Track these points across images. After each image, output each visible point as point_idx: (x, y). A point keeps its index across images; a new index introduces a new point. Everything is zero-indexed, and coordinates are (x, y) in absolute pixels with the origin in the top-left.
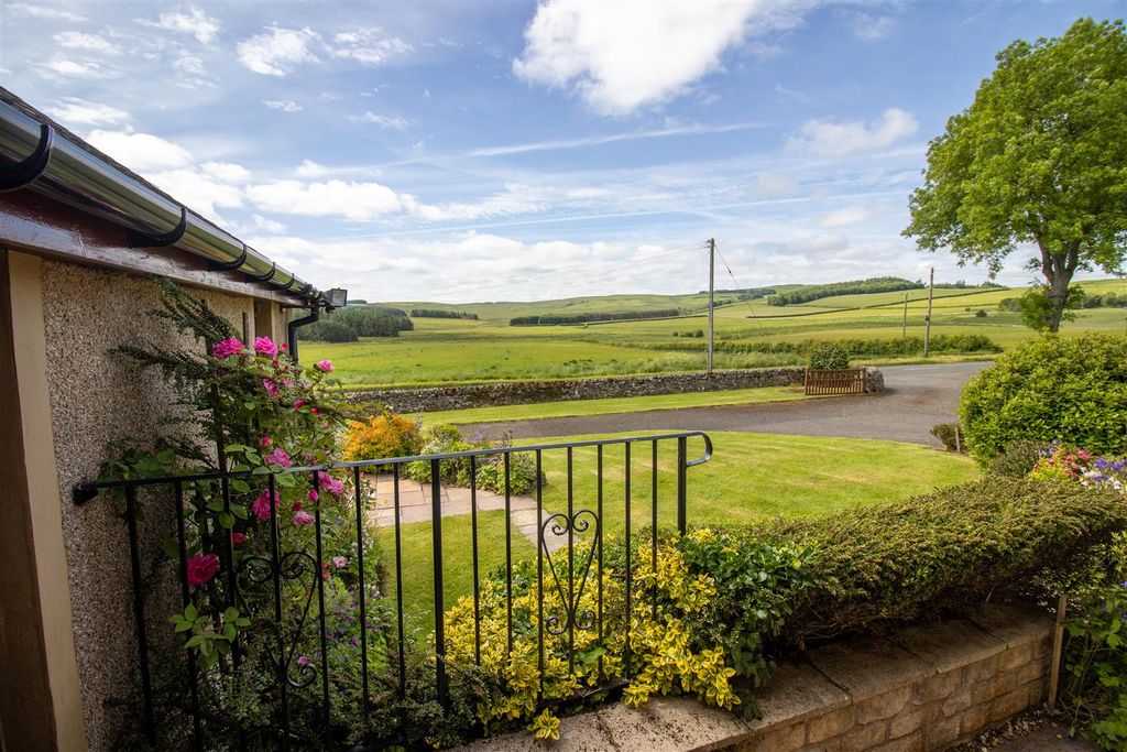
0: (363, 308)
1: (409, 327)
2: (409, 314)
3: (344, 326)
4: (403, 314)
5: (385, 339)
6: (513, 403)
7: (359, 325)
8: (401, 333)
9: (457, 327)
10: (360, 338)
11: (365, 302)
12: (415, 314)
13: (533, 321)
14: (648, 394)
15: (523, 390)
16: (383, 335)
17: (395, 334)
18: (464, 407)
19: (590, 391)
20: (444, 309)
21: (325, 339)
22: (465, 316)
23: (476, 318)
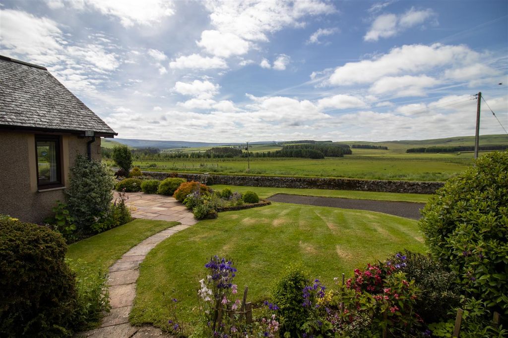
0: (330, 144)
1: (350, 153)
2: (351, 147)
3: (319, 152)
4: (348, 147)
5: (337, 158)
6: (328, 188)
7: (326, 151)
8: (345, 155)
9: (374, 154)
10: (325, 157)
11: (331, 142)
12: (354, 147)
13: (422, 151)
14: (416, 193)
15: (335, 183)
16: (336, 156)
17: (341, 156)
18: (304, 188)
19: (375, 187)
20: (370, 144)
21: (311, 158)
22: (380, 148)
23: (386, 148)
